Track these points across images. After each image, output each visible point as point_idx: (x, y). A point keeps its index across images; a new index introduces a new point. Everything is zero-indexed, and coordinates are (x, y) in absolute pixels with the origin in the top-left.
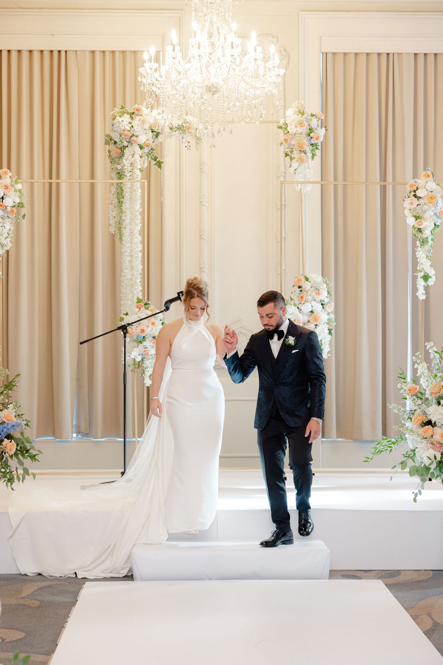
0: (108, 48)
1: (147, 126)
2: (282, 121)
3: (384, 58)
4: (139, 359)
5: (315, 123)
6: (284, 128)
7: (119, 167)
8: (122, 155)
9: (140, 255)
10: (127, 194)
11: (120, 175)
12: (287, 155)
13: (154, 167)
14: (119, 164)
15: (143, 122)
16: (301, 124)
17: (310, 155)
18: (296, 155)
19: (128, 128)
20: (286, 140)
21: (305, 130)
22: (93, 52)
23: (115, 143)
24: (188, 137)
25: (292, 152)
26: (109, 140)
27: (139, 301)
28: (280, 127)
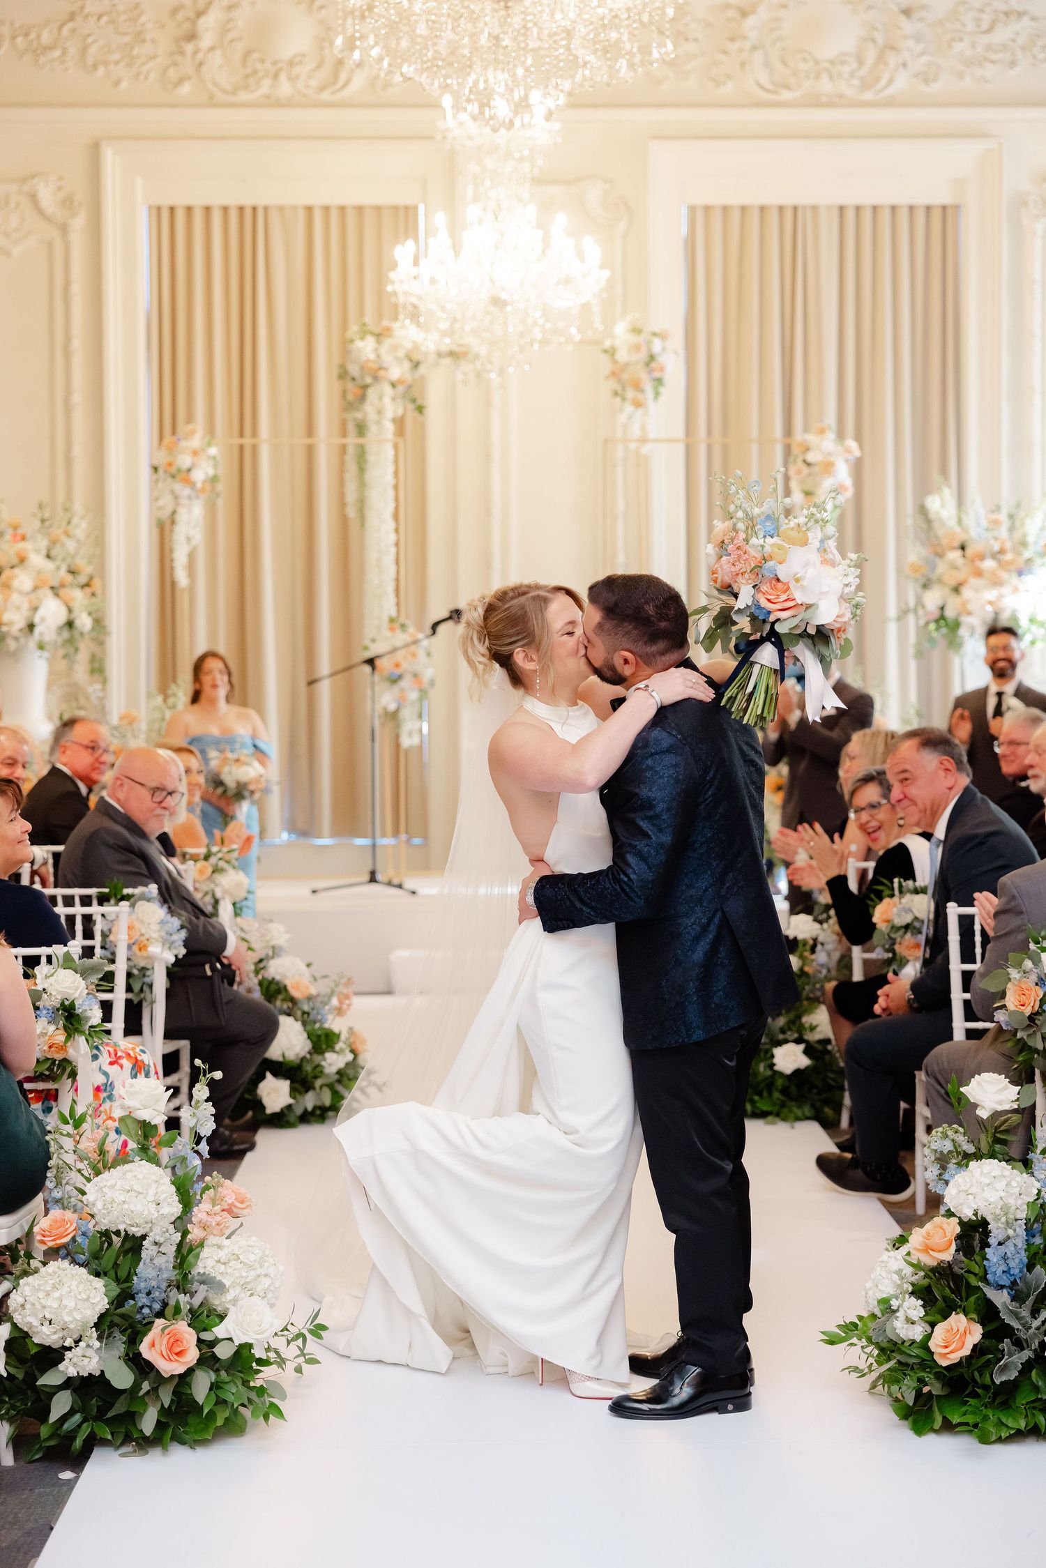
0: (334, 200)
1: (401, 354)
2: (608, 344)
3: (789, 216)
4: (392, 707)
5: (657, 345)
6: (611, 352)
7: (359, 415)
8: (363, 398)
9: (393, 550)
10: (371, 457)
11: (361, 429)
12: (616, 394)
13: (411, 414)
14: (358, 410)
15: (395, 348)
16: (636, 348)
17: (650, 393)
18: (630, 394)
19: (372, 357)
20: (614, 374)
21: (643, 355)
22: (309, 210)
23: (353, 379)
24: (465, 367)
25: (624, 389)
26: (343, 375)
27: (392, 620)
28: (606, 351)
